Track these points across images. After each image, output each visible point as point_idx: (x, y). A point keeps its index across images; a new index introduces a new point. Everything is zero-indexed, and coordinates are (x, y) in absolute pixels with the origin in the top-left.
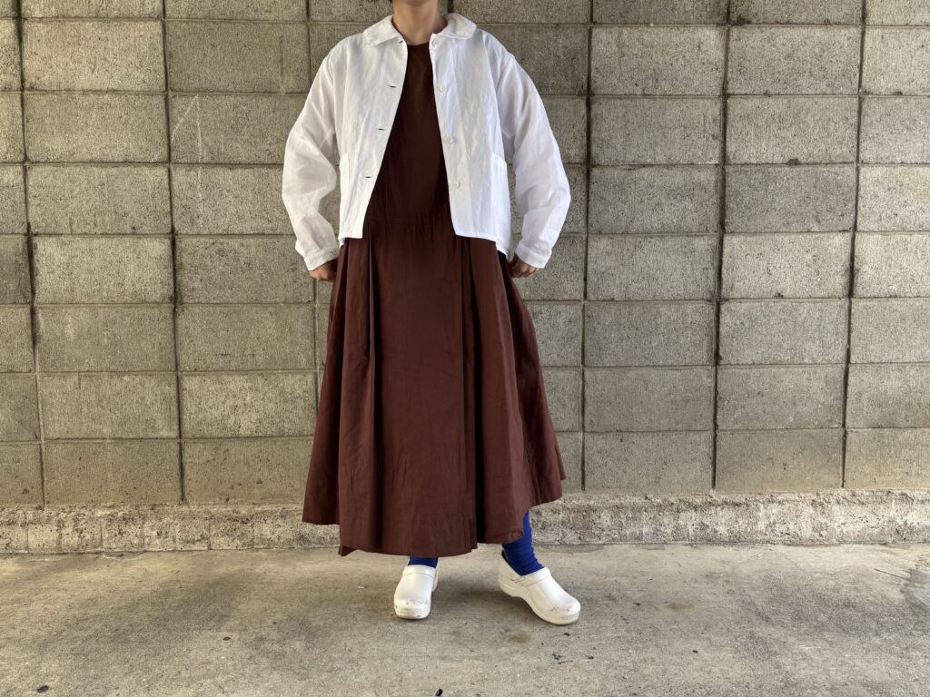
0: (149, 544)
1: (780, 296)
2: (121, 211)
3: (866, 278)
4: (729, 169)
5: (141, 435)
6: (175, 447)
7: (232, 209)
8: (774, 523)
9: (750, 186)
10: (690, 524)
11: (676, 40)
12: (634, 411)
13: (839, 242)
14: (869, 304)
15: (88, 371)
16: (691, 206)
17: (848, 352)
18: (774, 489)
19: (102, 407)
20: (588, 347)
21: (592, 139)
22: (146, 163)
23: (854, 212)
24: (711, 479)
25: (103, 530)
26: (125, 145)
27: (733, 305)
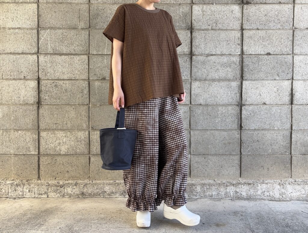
0: (25, 195)
1: (265, 104)
2: (20, 71)
3: (297, 97)
4: (244, 56)
5: (24, 153)
6: (36, 158)
7: (60, 70)
8: (264, 192)
9: (252, 62)
10: (231, 191)
11: (223, 10)
12: (209, 147)
13: (287, 84)
14: (299, 107)
15: (6, 129)
16: (230, 70)
17: (292, 125)
18: (264, 178)
19: (11, 143)
20: (192, 122)
21: (193, 45)
22: (30, 54)
23: (292, 73)
24: (239, 174)
25: (9, 188)
26: (22, 47)
27: (246, 107)
